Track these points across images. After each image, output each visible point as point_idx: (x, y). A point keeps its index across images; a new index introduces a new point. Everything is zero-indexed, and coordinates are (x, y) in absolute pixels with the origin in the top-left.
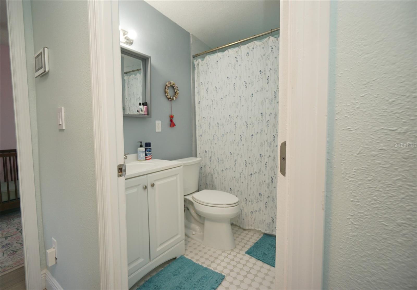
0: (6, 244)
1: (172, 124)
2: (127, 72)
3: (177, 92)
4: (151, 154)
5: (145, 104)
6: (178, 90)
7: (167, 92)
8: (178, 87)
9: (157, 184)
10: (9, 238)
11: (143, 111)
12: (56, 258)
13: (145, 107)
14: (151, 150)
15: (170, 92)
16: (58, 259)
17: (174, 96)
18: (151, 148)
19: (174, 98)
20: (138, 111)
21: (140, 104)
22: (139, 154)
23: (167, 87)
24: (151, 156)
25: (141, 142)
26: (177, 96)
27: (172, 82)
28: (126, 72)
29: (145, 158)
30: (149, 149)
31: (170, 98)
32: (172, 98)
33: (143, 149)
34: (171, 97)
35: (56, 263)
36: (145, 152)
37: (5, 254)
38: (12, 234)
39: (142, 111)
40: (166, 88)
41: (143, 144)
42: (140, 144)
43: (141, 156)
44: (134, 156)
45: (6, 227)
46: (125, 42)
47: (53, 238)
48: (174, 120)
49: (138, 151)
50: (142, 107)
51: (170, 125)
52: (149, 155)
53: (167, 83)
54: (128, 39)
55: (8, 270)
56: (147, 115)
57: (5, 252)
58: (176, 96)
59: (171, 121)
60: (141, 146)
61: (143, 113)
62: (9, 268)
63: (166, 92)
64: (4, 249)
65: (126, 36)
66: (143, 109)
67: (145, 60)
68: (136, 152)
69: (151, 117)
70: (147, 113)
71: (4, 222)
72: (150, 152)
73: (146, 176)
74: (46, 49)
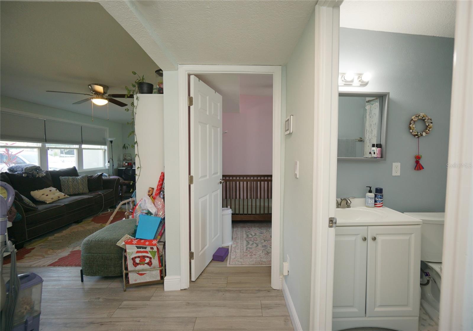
0: (265, 245)
1: (418, 166)
2: (370, 100)
3: (429, 125)
4: (382, 201)
5: (379, 146)
6: (432, 123)
7: (412, 128)
8: (431, 120)
9: (379, 238)
10: (266, 242)
11: (376, 153)
12: (288, 271)
13: (378, 150)
14: (383, 197)
15: (418, 127)
16: (289, 272)
17: (424, 131)
18: (383, 195)
19: (424, 134)
20: (370, 153)
21: (373, 146)
22: (367, 200)
23: (412, 122)
24: (382, 203)
25: (370, 188)
26: (429, 130)
27: (422, 115)
28: (368, 101)
29: (374, 204)
30: (380, 196)
31: (417, 135)
32: (420, 134)
33: (372, 195)
34: (418, 133)
35: (288, 275)
36: (374, 199)
37: (263, 252)
38: (268, 239)
39: (374, 153)
40: (410, 124)
41: (373, 190)
42: (369, 189)
43: (369, 202)
44: (362, 200)
45: (266, 232)
46: (359, 85)
47: (287, 255)
48: (421, 162)
49: (366, 196)
50: (374, 149)
51: (415, 167)
52: (380, 202)
53: (413, 117)
54: (362, 82)
55: (263, 264)
56: (380, 158)
57: (263, 251)
58: (427, 130)
59: (417, 162)
60: (370, 191)
61: (375, 156)
62: (264, 263)
63: (410, 128)
64: (263, 249)
65: (360, 79)
66: (375, 151)
67: (383, 96)
68: (364, 196)
69: (385, 160)
70: (381, 155)
71: (265, 229)
72: (382, 200)
73: (367, 227)
74: (292, 116)
